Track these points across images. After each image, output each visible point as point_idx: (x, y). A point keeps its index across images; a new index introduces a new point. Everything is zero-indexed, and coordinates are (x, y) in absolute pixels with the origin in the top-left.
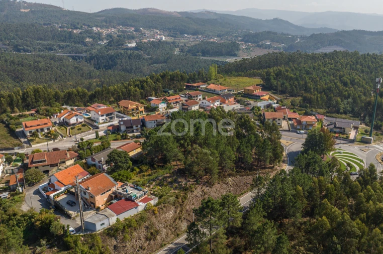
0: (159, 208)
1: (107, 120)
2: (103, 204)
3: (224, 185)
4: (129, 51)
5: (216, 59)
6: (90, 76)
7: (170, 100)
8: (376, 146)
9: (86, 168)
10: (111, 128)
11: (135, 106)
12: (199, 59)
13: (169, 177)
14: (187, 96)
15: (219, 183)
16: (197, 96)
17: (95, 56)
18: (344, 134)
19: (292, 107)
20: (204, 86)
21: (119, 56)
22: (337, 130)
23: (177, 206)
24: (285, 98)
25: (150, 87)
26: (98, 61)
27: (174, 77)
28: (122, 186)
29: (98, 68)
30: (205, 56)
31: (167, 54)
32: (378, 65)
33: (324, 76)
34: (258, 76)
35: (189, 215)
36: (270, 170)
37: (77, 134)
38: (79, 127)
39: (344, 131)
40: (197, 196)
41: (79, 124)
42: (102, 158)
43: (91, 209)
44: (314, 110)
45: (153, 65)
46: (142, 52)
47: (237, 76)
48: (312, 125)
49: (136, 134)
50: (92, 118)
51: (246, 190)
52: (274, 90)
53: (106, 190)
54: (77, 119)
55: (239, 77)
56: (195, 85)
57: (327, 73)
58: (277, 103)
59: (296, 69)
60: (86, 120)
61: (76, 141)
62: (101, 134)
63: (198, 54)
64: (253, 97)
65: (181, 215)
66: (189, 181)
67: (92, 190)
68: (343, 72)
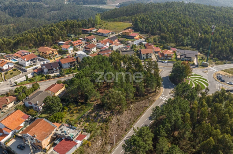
0: (91, 141)
1: (31, 64)
2: (47, 144)
3: (129, 111)
4: (33, 2)
5: (93, 6)
6: (7, 21)
7: (75, 44)
8: (211, 68)
9: (26, 111)
10: (36, 71)
11: (51, 52)
12: (82, 6)
13: (92, 112)
14: (86, 40)
15: (126, 110)
16: (93, 39)
17: (8, 6)
18: (191, 61)
19: (155, 43)
20: (94, 30)
21: (26, 6)
22: (187, 59)
23: (103, 136)
24: (149, 36)
25: (58, 33)
26: (11, 10)
27: (74, 25)
28: (59, 128)
29: (12, 15)
30: (85, 4)
31: (60, 3)
32: (197, 11)
33: (170, 20)
34: (128, 21)
35: (111, 139)
36: (154, 93)
37: (11, 78)
38: (11, 72)
39: (191, 59)
40: (114, 124)
41: (10, 69)
42: (38, 102)
43: (39, 151)
44: (168, 44)
45: (51, 12)
46: (42, 3)
47: (113, 21)
48: (171, 56)
49: (56, 74)
50: (20, 63)
51: (142, 111)
52: (141, 31)
53: (49, 134)
54: (8, 66)
55: (116, 22)
56: (88, 30)
57: (171, 18)
58: (145, 41)
59: (151, 15)
60: (15, 65)
61: (11, 84)
62: (30, 76)
63: (80, 3)
64: (129, 37)
65: (106, 141)
66: (107, 113)
67: (37, 136)
68: (181, 17)
